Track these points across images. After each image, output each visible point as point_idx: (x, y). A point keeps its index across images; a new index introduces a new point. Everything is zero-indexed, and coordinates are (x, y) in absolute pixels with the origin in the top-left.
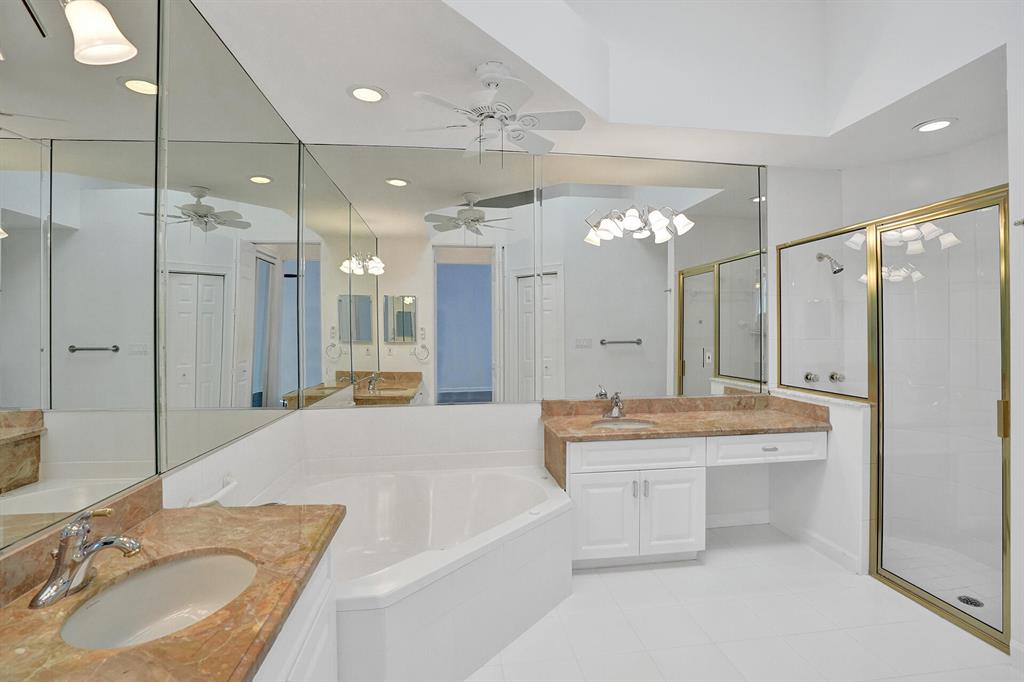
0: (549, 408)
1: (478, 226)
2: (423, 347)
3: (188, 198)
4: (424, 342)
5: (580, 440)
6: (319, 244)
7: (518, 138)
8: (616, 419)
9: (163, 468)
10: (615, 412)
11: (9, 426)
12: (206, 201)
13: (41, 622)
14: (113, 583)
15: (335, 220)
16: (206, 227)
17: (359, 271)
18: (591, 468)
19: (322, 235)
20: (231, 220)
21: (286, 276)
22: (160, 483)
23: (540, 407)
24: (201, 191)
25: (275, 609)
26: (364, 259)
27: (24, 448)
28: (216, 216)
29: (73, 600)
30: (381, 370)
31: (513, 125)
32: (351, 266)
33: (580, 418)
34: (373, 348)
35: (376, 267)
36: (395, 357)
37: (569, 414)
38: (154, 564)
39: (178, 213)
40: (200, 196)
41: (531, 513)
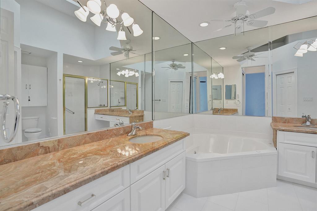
0: (275, 119)
1: (252, 58)
2: (238, 101)
3: (171, 63)
4: (239, 99)
5: (283, 130)
6: (206, 71)
7: (251, 24)
8: (308, 126)
9: (153, 119)
10: (308, 123)
11: (139, 113)
12: (175, 63)
13: (127, 138)
14: (139, 136)
15: (208, 63)
16: (175, 69)
17: (216, 78)
18: (288, 142)
19: (207, 68)
20: (180, 66)
21: (201, 82)
22: (152, 122)
23: (272, 118)
24: (173, 60)
25: (160, 145)
26: (217, 73)
27: (141, 117)
28: (177, 66)
29: (132, 136)
30: (224, 108)
31: (248, 19)
32: (214, 76)
33: (289, 124)
34: (222, 101)
35: (221, 76)
36: (229, 104)
37: (285, 122)
38: (147, 135)
39: (169, 66)
40: (173, 62)
41: (256, 151)
